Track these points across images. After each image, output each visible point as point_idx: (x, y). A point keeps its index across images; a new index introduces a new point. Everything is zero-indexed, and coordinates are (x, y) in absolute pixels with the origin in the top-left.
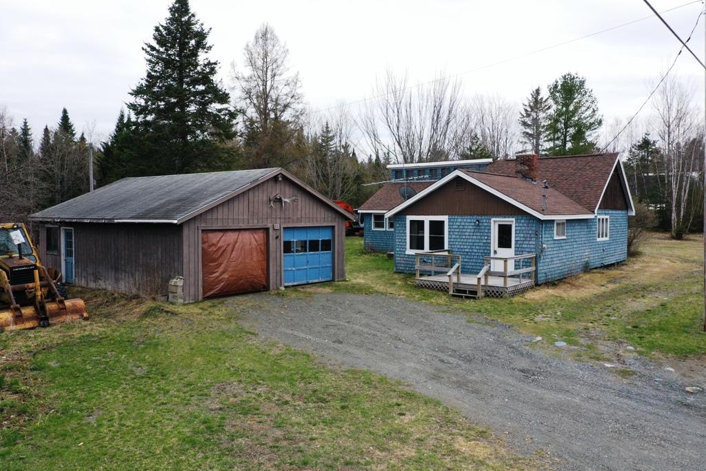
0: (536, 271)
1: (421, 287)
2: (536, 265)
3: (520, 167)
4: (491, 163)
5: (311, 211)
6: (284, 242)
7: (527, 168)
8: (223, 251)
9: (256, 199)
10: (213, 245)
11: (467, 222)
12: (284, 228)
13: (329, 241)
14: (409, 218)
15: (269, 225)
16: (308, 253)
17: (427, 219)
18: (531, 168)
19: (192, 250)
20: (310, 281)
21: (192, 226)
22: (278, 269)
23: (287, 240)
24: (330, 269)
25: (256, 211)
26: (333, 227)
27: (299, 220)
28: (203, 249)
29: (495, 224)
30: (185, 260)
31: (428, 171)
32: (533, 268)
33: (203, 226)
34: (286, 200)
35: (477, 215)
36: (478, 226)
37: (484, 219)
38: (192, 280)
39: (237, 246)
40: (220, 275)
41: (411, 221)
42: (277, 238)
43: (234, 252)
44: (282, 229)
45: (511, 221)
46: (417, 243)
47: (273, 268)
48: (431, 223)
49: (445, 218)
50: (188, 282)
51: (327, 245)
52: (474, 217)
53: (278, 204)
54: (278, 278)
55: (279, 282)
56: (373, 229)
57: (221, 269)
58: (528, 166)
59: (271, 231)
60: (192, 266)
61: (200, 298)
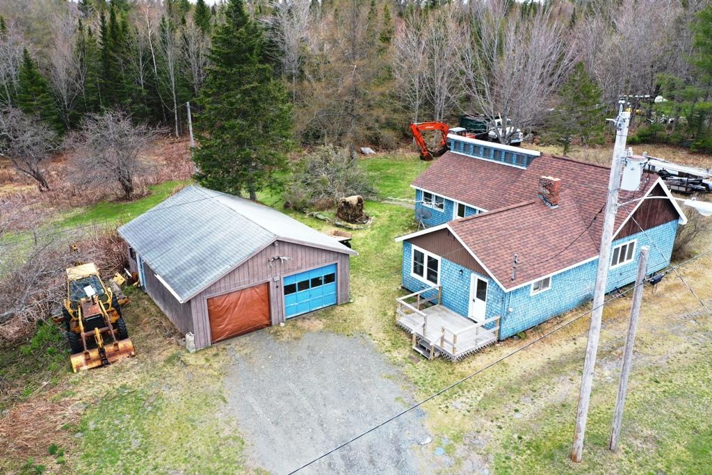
1: (400, 327)
2: (500, 325)
3: (542, 190)
5: (312, 257)
6: (285, 287)
8: (228, 309)
11: (454, 268)
12: (284, 278)
13: (333, 275)
14: (414, 247)
15: (270, 279)
16: (311, 289)
18: (552, 194)
19: (200, 314)
20: (313, 309)
21: (199, 299)
22: (280, 309)
23: (288, 284)
25: (255, 273)
26: (336, 264)
29: (475, 277)
32: (498, 328)
33: (208, 296)
34: (284, 258)
35: (461, 266)
36: (462, 274)
37: (466, 271)
38: (202, 334)
39: (239, 303)
40: (225, 326)
41: (415, 251)
42: (277, 287)
43: (237, 308)
44: (282, 280)
45: (486, 281)
47: (275, 308)
48: (429, 257)
49: (438, 258)
50: (198, 337)
51: (330, 278)
53: (277, 262)
54: (280, 316)
56: (423, 203)
57: (226, 322)
58: (550, 190)
59: (271, 284)
60: (201, 325)
61: (210, 345)
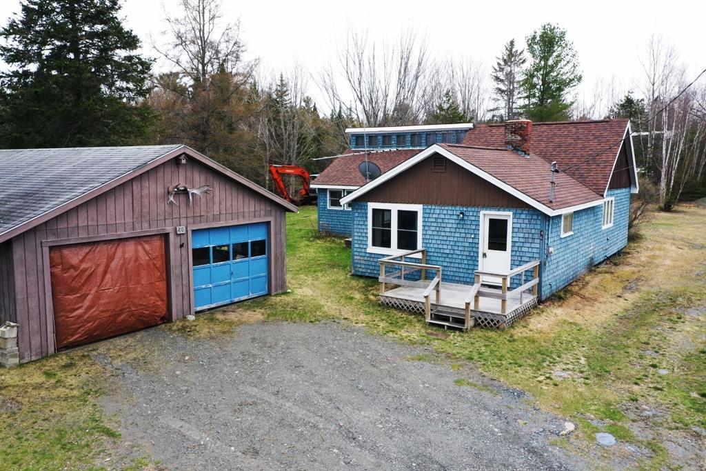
0: (540, 284)
1: (387, 306)
2: (540, 276)
3: (510, 137)
4: (470, 129)
5: (235, 203)
6: (194, 251)
7: (519, 138)
8: (91, 274)
9: (145, 192)
10: (72, 267)
11: (448, 214)
12: (193, 231)
13: (263, 242)
14: (372, 206)
15: (169, 229)
16: (231, 261)
17: (395, 208)
18: (525, 139)
19: (33, 279)
20: (236, 300)
21: (31, 243)
22: (185, 289)
23: (198, 246)
24: (264, 280)
25: (145, 210)
26: (268, 223)
27: (215, 219)
28: (52, 274)
29: (485, 216)
30: (19, 297)
31: (394, 137)
32: (536, 281)
33: (52, 240)
34: (195, 191)
35: (462, 205)
36: (462, 219)
37: (470, 211)
38: (34, 325)
39: (113, 264)
40: (85, 313)
41: (374, 210)
42: (182, 246)
43: (108, 276)
44: (190, 233)
45: (506, 215)
46: (382, 239)
47: (177, 290)
48: (400, 212)
49: (418, 208)
50: (26, 330)
51: (259, 248)
52: (458, 208)
53: (182, 198)
54: (186, 303)
55: (186, 308)
56: (329, 207)
57: (87, 303)
58: (521, 135)
59: (172, 237)
60: (33, 304)
61: (51, 350)
